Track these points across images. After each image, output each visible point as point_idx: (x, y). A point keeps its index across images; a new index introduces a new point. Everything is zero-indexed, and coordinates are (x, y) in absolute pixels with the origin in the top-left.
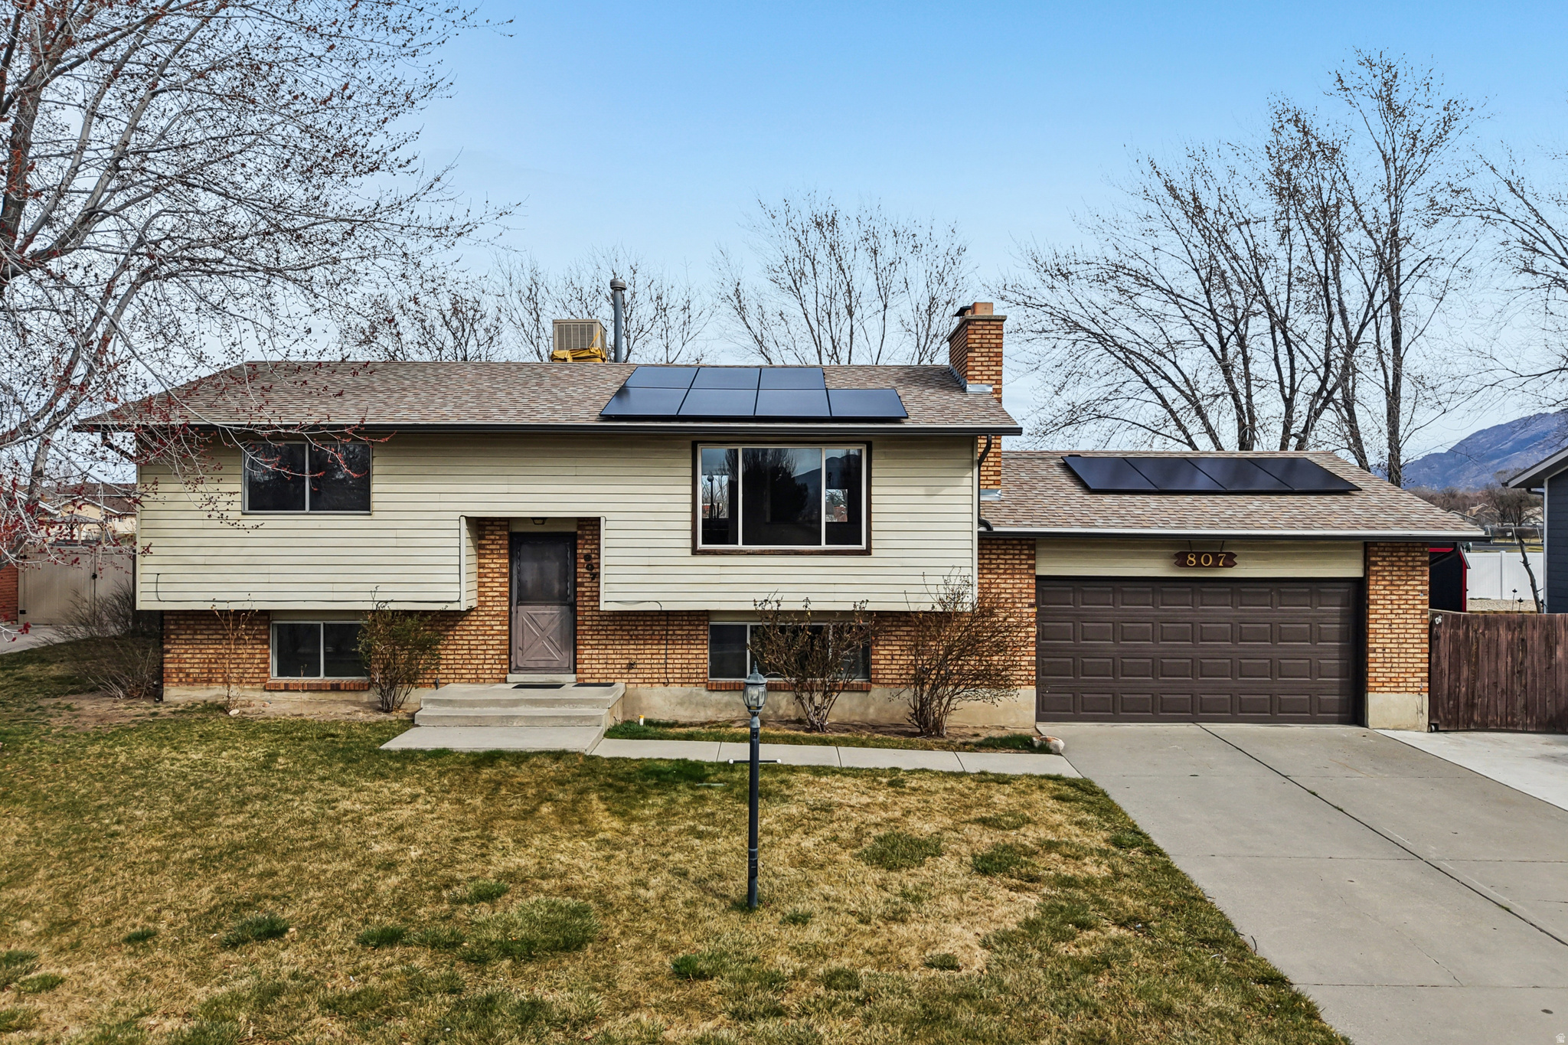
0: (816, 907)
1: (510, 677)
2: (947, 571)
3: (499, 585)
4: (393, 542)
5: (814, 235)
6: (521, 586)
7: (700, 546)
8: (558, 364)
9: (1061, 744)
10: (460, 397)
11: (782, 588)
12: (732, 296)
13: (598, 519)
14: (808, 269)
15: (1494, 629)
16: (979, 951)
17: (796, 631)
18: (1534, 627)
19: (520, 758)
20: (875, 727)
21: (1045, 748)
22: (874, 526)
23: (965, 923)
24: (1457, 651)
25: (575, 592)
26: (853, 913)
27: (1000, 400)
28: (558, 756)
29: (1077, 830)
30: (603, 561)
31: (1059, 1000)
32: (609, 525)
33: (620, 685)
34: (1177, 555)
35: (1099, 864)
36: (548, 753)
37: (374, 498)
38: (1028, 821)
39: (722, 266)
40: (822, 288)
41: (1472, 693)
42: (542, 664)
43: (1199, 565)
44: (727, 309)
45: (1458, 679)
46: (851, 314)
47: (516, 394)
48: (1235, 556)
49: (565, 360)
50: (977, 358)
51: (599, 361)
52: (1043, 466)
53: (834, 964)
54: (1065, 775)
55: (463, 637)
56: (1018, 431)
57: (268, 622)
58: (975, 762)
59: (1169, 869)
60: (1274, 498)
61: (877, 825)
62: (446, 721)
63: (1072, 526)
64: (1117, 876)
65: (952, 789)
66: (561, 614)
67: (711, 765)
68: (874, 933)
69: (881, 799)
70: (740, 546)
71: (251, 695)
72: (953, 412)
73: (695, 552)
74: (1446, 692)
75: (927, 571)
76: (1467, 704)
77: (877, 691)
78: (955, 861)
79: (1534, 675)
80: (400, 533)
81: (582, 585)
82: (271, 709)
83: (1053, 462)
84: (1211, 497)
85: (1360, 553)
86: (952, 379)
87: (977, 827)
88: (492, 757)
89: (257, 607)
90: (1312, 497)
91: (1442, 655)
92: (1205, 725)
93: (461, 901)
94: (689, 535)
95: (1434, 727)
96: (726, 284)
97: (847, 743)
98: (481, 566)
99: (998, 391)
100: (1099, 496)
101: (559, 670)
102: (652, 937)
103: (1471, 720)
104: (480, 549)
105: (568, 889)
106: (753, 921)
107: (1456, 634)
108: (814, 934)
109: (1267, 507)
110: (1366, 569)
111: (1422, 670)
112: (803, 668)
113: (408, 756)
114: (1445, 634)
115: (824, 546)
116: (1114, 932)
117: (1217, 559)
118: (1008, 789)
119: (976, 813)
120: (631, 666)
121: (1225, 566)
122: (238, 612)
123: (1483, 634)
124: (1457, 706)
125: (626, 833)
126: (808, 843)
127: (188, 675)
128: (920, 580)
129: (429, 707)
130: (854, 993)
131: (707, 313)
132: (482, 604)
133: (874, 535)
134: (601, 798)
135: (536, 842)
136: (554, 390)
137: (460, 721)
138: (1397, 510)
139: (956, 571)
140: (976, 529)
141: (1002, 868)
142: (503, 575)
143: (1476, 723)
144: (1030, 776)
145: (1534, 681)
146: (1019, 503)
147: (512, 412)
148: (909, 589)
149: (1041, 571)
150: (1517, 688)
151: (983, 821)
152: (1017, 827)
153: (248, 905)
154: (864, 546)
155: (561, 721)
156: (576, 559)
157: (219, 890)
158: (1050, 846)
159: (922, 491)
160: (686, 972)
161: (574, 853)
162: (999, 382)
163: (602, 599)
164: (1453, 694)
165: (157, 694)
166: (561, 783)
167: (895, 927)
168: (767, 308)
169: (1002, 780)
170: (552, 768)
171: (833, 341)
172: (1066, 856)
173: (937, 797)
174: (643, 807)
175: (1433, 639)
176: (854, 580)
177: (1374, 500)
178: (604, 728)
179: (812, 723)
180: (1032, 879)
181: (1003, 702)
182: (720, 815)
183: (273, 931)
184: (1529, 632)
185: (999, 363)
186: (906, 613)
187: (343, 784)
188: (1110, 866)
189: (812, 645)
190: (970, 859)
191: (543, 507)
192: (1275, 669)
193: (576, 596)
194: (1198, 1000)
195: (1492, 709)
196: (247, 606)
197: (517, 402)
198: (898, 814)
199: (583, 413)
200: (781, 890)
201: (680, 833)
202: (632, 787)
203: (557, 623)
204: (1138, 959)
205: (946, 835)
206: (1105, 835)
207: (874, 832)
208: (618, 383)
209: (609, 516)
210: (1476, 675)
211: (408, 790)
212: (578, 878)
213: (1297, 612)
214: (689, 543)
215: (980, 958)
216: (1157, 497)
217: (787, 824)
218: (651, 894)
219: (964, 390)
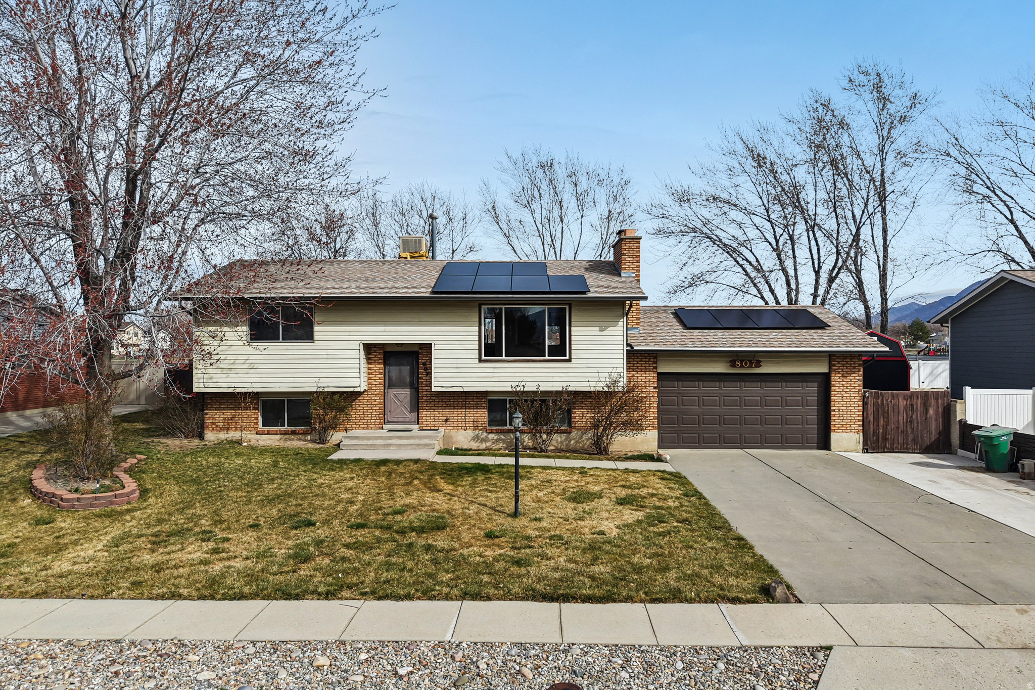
0: (545, 516)
1: (385, 426)
2: (610, 370)
3: (379, 379)
4: (325, 356)
5: (540, 172)
6: (390, 379)
7: (483, 358)
8: (403, 261)
9: (668, 457)
10: (357, 281)
11: (525, 379)
12: (490, 210)
13: (431, 344)
14: (536, 194)
15: (896, 399)
16: (615, 529)
17: (532, 401)
18: (918, 398)
19: (398, 462)
20: (574, 451)
21: (659, 459)
22: (573, 347)
23: (610, 521)
24: (877, 410)
25: (418, 382)
26: (561, 518)
27: (638, 281)
28: (416, 461)
29: (667, 490)
30: (433, 366)
31: (647, 544)
32: (437, 347)
33: (442, 430)
34: (731, 361)
35: (674, 502)
36: (411, 460)
37: (315, 334)
38: (645, 486)
39: (485, 192)
40: (544, 204)
41: (885, 433)
42: (401, 420)
43: (742, 366)
44: (488, 218)
45: (878, 425)
46: (562, 221)
47: (386, 279)
48: (761, 361)
49: (406, 258)
50: (626, 259)
51: (424, 258)
52: (664, 314)
53: (553, 533)
54: (667, 470)
55: (360, 405)
56: (645, 298)
57: (258, 399)
58: (622, 465)
59: (707, 504)
60: (784, 331)
61: (573, 488)
62: (356, 447)
63: (675, 347)
64: (682, 506)
65: (610, 475)
66: (411, 394)
67: (492, 465)
68: (570, 524)
69: (575, 478)
70: (504, 357)
71: (249, 436)
72: (613, 288)
73: (480, 361)
74: (872, 432)
75: (600, 370)
76: (883, 438)
77: (574, 433)
78: (608, 500)
79: (918, 423)
80: (329, 352)
81: (421, 378)
82: (261, 443)
83: (669, 312)
84: (751, 331)
85: (827, 360)
86: (613, 268)
87: (621, 489)
88: (384, 462)
89: (256, 390)
90: (805, 331)
91: (869, 413)
92: (746, 450)
93: (388, 514)
94: (477, 352)
95: (866, 450)
96: (487, 203)
97: (559, 457)
98: (369, 369)
99: (638, 276)
100: (692, 331)
101: (410, 423)
102: (474, 525)
103: (885, 446)
104: (369, 360)
105: (434, 510)
106: (517, 520)
107: (876, 402)
108: (544, 524)
109: (779, 336)
110: (830, 368)
111: (859, 421)
112: (536, 420)
113: (342, 462)
114: (871, 401)
115: (547, 357)
116: (675, 524)
117: (751, 363)
118: (637, 475)
119: (620, 483)
120: (447, 420)
121: (756, 367)
122: (246, 393)
123: (891, 402)
124: (878, 439)
125: (457, 490)
126: (541, 494)
127: (217, 426)
128: (596, 375)
129: (346, 440)
130: (561, 542)
131: (476, 220)
132: (370, 388)
133: (573, 352)
134: (441, 478)
135: (415, 494)
136: (405, 277)
137: (363, 447)
138: (847, 337)
139: (614, 370)
140: (625, 349)
141: (629, 503)
142: (380, 373)
143: (888, 449)
144: (650, 471)
145: (918, 426)
146: (649, 335)
147: (387, 290)
148: (590, 379)
149: (660, 370)
150: (909, 431)
151: (623, 486)
152: (639, 489)
153: (295, 516)
154: (567, 357)
155: (414, 447)
156: (418, 365)
157: (279, 510)
158: (653, 495)
159: (597, 329)
160: (490, 535)
161: (433, 498)
162: (638, 271)
163: (433, 384)
164: (875, 433)
165: (201, 437)
166: (421, 472)
167: (579, 522)
168: (512, 217)
169: (635, 472)
170: (415, 467)
171: (551, 237)
172: (660, 499)
173: (603, 478)
174: (462, 481)
175: (865, 404)
176: (562, 375)
177: (837, 332)
178: (436, 450)
179: (541, 448)
180: (642, 507)
181: (640, 437)
182: (499, 484)
183: (311, 524)
184: (915, 401)
185: (638, 261)
186: (590, 392)
187: (316, 473)
188: (679, 503)
189: (541, 407)
190: (615, 499)
191: (402, 338)
192: (784, 421)
193: (418, 384)
194: (705, 544)
195: (896, 441)
196: (250, 390)
197: (387, 283)
198: (583, 484)
199: (423, 290)
200: (529, 510)
201: (481, 491)
202: (455, 474)
203: (409, 398)
204: (683, 532)
205: (605, 491)
206: (681, 492)
207: (571, 490)
208: (437, 272)
209: (436, 342)
210: (887, 423)
211: (348, 475)
212: (437, 507)
213: (795, 390)
214: (477, 356)
215: (615, 532)
216: (722, 331)
217: (530, 488)
218: (471, 512)
219: (620, 275)
